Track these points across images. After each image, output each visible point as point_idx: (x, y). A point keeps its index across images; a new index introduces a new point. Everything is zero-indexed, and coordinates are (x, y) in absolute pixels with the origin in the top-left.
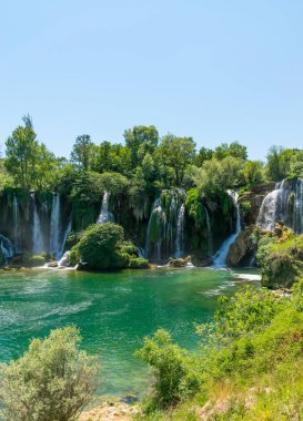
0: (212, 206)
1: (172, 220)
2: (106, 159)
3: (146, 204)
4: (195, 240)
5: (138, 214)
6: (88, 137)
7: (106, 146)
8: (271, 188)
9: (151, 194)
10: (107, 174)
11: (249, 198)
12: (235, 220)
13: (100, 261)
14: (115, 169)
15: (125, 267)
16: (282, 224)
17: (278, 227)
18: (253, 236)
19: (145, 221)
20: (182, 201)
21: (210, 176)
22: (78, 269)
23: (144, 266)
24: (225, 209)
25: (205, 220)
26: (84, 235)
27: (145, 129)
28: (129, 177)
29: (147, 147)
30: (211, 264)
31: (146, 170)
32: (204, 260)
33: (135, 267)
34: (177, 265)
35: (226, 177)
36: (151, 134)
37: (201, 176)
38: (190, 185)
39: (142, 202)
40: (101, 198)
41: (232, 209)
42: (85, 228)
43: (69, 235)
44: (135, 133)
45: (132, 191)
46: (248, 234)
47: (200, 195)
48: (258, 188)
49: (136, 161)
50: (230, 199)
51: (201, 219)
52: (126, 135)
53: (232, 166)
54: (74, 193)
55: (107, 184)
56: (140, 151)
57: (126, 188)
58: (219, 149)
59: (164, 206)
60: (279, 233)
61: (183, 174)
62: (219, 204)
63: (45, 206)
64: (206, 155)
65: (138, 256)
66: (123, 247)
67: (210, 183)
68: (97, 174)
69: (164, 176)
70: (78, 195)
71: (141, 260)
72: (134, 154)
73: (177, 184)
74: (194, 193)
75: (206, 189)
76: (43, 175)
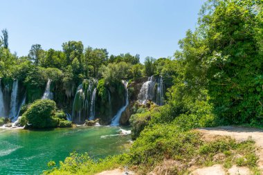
0: (112, 89)
2: (51, 59)
3: (73, 88)
4: (102, 109)
5: (68, 93)
6: (39, 46)
7: (51, 52)
8: (146, 80)
9: (76, 82)
10: (49, 69)
11: (134, 85)
12: (125, 97)
13: (40, 123)
14: (58, 66)
15: (56, 127)
16: (150, 101)
17: (148, 102)
18: (134, 107)
19: (72, 97)
20: (95, 86)
21: (111, 72)
22: (25, 128)
23: (69, 126)
24: (120, 92)
25: (108, 98)
26: (30, 107)
27: (75, 43)
28: (64, 71)
29: (76, 54)
30: (109, 123)
31: (74, 67)
32: (106, 121)
33: (63, 126)
34: (90, 124)
35: (120, 73)
36: (79, 46)
37: (107, 71)
38: (100, 77)
39: (71, 86)
40: (46, 83)
41: (124, 91)
42: (32, 102)
43: (22, 108)
44: (69, 45)
45: (65, 79)
46: (132, 106)
47: (106, 82)
48: (139, 79)
49: (69, 61)
50: (123, 85)
51: (105, 97)
52: (64, 45)
53: (124, 67)
54: (27, 79)
55: (49, 74)
56: (71, 56)
57: (62, 77)
58: (119, 57)
59: (84, 89)
60: (148, 106)
61: (98, 70)
62: (116, 88)
63: (7, 87)
64: (113, 59)
65: (66, 120)
66: (57, 114)
67: (111, 76)
68: (43, 69)
69: (86, 71)
70: (30, 81)
71: (68, 122)
72: (68, 58)
73: (94, 76)
74: (102, 82)
75: (110, 79)
76: (7, 68)
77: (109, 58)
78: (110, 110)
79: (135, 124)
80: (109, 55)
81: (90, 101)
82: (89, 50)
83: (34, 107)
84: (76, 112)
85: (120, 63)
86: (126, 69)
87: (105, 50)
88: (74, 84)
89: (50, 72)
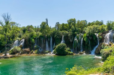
0: (90, 38)
1: (80, 42)
2: (63, 27)
4: (86, 47)
5: (71, 41)
6: (59, 23)
7: (63, 24)
8: (108, 32)
9: (74, 35)
10: (63, 31)
11: (101, 35)
12: (97, 41)
13: (61, 53)
14: (66, 30)
15: (67, 54)
16: (111, 42)
18: (102, 46)
19: (73, 42)
20: (82, 37)
21: (89, 30)
22: (55, 55)
23: (72, 54)
24: (94, 39)
25: (88, 42)
26: (57, 46)
27: (73, 19)
28: (68, 32)
29: (73, 24)
30: (90, 53)
31: (72, 29)
32: (88, 52)
33: (70, 54)
34: (81, 54)
35: (94, 30)
36: (74, 21)
37: (87, 30)
38: (84, 33)
39: (72, 38)
40: (62, 37)
41: (96, 38)
42: (57, 45)
43: (54, 47)
44: (70, 20)
45: (69, 35)
46: (101, 45)
47: (87, 35)
48: (104, 32)
49: (70, 27)
50: (96, 36)
51: (87, 42)
52: (68, 21)
54: (55, 36)
55: (63, 33)
56: (71, 25)
57: (68, 34)
58: (93, 23)
59: (77, 38)
60: (110, 45)
61: (83, 30)
62: (92, 37)
63: (49, 39)
64: (90, 24)
65: (71, 51)
66: (67, 49)
68: (61, 31)
69: (78, 31)
70: (56, 37)
71: (71, 52)
72: (70, 26)
73: (81, 32)
74: (85, 35)
75: (89, 33)
76: (48, 32)
77: (88, 24)
78: (90, 47)
79: (104, 54)
80: (88, 23)
81: (80, 43)
82: (78, 21)
83: (58, 46)
84: (75, 48)
85: (93, 25)
86: (96, 28)
87: (86, 21)
88: (73, 37)
89: (63, 32)
